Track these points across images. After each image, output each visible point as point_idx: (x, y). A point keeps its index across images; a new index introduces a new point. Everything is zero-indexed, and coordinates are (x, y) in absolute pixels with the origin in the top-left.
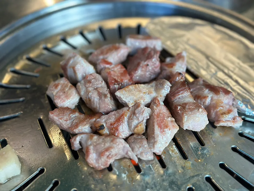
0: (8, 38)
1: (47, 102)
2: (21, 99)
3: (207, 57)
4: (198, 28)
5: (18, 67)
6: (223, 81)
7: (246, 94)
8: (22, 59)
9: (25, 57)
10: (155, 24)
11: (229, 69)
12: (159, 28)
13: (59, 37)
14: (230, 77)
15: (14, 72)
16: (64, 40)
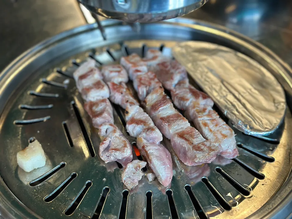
0: (43, 52)
1: (72, 109)
2: (50, 106)
3: (222, 81)
4: (221, 54)
5: (49, 79)
6: (231, 103)
7: (249, 116)
8: (53, 72)
9: (55, 70)
10: (182, 47)
11: (239, 93)
12: (184, 51)
13: (88, 54)
14: (239, 100)
15: (45, 82)
16: (92, 57)
